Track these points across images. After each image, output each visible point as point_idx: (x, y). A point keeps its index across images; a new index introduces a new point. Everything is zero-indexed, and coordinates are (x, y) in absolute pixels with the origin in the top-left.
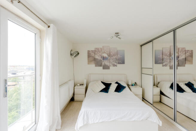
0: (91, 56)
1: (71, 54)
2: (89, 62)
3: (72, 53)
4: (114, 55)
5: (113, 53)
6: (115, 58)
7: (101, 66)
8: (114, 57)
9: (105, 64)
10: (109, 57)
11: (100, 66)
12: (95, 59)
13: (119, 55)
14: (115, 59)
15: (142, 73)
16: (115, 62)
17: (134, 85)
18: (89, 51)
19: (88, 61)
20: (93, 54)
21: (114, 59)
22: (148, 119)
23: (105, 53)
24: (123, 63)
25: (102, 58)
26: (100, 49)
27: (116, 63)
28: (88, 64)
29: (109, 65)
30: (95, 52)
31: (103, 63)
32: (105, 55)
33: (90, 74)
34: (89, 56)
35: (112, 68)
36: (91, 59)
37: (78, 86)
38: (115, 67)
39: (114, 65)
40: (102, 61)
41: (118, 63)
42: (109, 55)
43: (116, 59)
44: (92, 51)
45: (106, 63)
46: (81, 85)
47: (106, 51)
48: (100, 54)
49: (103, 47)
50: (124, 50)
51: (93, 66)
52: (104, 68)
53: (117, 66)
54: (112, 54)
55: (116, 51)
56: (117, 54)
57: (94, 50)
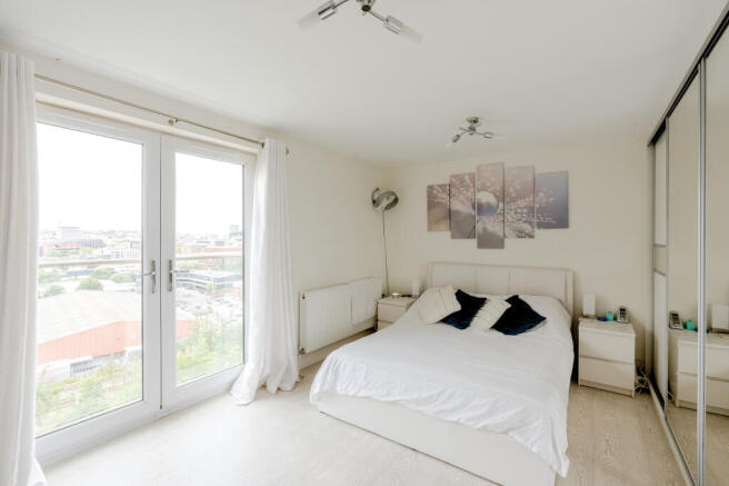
0: (439, 203)
1: (374, 202)
2: (432, 224)
3: (375, 198)
4: (520, 196)
5: (518, 187)
6: (526, 207)
7: (471, 235)
8: (521, 203)
9: (485, 229)
10: (501, 205)
11: (468, 237)
12: (450, 214)
13: (541, 194)
14: (525, 211)
15: (654, 270)
16: (525, 222)
17: (610, 317)
18: (431, 188)
19: (430, 222)
20: (443, 197)
21: (519, 210)
22: (511, 434)
23: (484, 188)
24: (562, 222)
25: (474, 208)
26: (467, 177)
27: (530, 223)
28: (430, 229)
29: (500, 234)
30: (449, 189)
31: (479, 227)
32: (486, 197)
33: (434, 263)
34: (432, 203)
35: (512, 243)
36: (439, 212)
37: (393, 297)
38: (527, 240)
39: (521, 234)
40: (477, 218)
41: (541, 225)
42: (503, 196)
43: (531, 210)
44: (440, 186)
45: (491, 225)
46: (403, 296)
47: (488, 184)
48: (470, 194)
49: (479, 168)
50: (566, 174)
51: (444, 235)
52: (481, 245)
53: (531, 236)
54: (511, 190)
55: (530, 178)
56: (534, 192)
57: (448, 182)
